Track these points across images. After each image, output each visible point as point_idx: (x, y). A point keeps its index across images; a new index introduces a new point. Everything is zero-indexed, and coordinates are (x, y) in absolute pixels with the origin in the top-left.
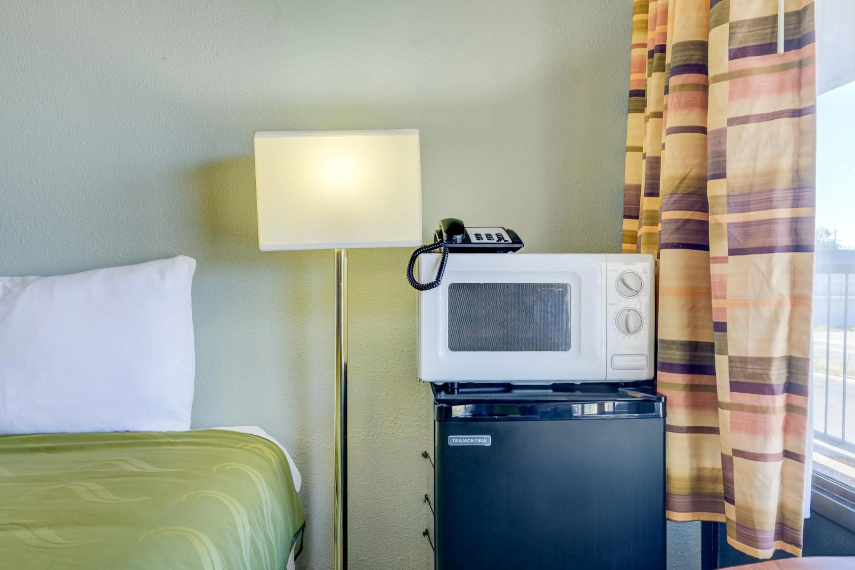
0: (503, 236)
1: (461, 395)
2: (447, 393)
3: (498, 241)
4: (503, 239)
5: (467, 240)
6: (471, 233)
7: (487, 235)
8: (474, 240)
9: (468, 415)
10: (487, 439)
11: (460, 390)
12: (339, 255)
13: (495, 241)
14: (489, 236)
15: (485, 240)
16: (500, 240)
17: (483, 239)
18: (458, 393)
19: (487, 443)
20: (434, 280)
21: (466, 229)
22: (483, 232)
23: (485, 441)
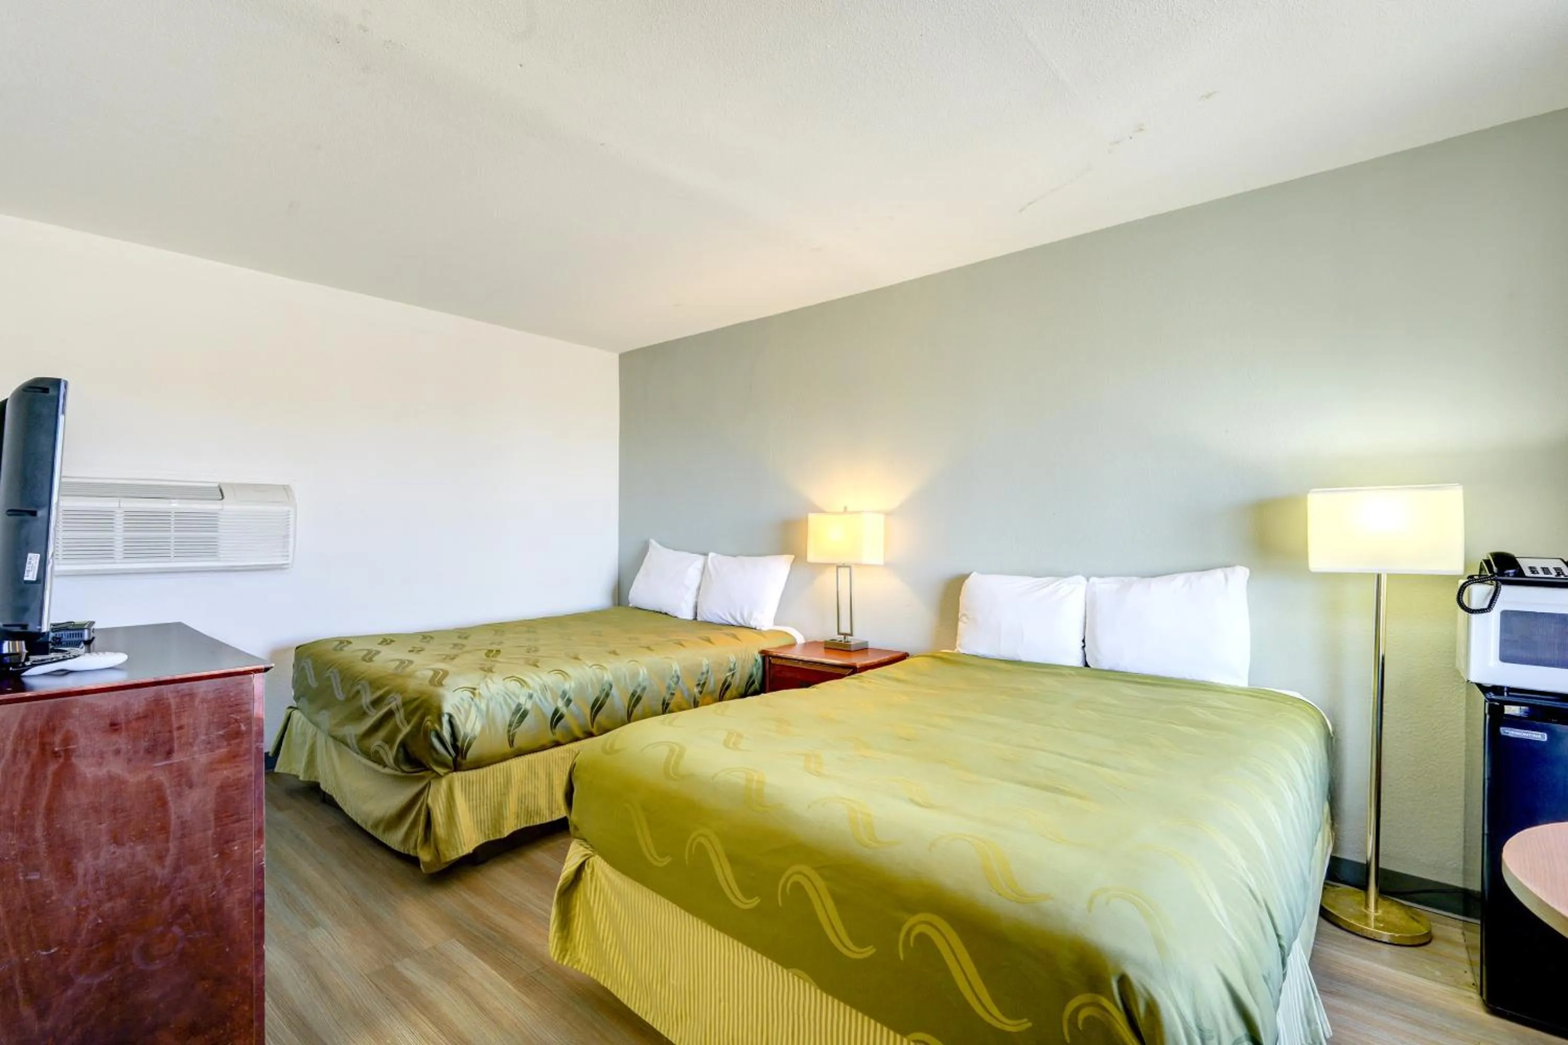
0: (1563, 571)
1: (1509, 697)
2: (1496, 694)
3: (1556, 576)
4: (1563, 574)
5: (1520, 573)
6: (1525, 564)
7: (1543, 569)
8: (1528, 573)
9: (1522, 714)
10: (1543, 736)
11: (1510, 693)
12: (1379, 576)
13: (1553, 576)
14: (1546, 570)
15: (1541, 574)
16: (1558, 574)
17: (1538, 573)
18: (1508, 695)
19: (1542, 739)
20: (1486, 606)
21: (1518, 559)
22: (1538, 564)
23: (1540, 736)
